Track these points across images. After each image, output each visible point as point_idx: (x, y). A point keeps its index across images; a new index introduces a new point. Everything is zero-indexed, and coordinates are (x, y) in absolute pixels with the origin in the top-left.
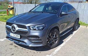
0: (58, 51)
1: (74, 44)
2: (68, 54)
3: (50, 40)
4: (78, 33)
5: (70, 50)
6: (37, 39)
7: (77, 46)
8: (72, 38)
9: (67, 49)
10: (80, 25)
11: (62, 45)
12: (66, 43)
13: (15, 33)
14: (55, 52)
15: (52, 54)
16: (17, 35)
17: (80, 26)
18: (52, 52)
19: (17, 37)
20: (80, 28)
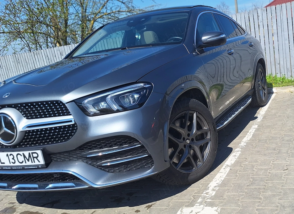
0: (224, 184)
1: (274, 146)
2: (262, 183)
3: (181, 146)
4: (273, 111)
5: (266, 170)
6: (126, 147)
7: (284, 150)
8: (257, 130)
9: (253, 167)
10: (270, 86)
11: (230, 160)
12: (244, 150)
13: (14, 148)
14: (211, 188)
15: (200, 200)
16: (27, 153)
17: (274, 90)
18: (200, 192)
19: (29, 163)
20: (273, 96)
